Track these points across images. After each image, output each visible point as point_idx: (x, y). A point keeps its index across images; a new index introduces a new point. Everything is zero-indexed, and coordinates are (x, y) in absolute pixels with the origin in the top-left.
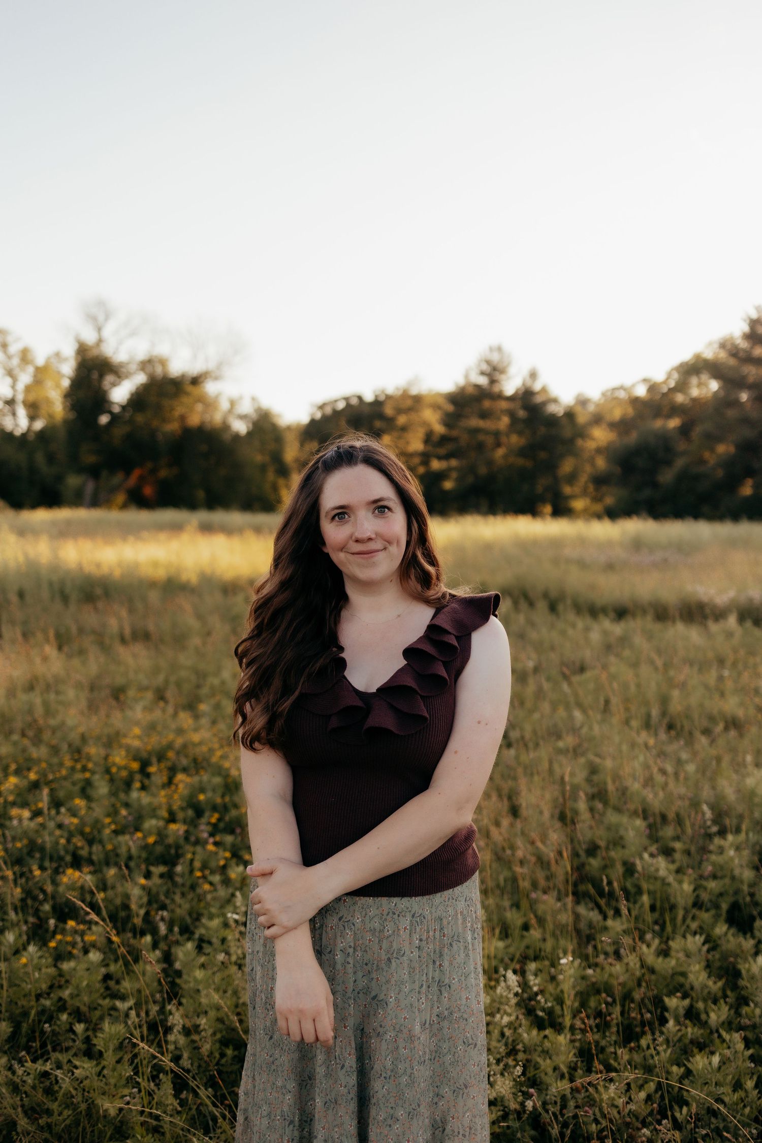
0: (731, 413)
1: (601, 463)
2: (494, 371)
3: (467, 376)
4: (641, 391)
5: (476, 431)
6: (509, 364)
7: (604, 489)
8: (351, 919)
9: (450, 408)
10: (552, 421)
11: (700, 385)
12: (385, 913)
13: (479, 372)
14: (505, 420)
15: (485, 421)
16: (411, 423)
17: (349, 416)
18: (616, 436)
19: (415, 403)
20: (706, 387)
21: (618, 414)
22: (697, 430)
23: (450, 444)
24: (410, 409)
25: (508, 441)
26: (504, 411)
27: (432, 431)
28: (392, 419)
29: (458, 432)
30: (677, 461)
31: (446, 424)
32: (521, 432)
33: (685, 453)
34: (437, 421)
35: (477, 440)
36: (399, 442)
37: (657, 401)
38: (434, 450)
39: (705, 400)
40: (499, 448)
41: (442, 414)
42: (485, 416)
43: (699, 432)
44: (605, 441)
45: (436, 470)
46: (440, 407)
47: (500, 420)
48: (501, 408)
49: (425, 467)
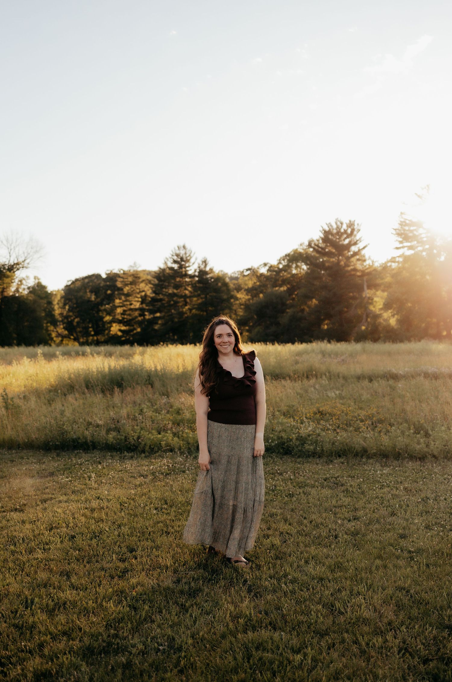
0: (316, 283)
1: (241, 313)
2: (182, 261)
4: (264, 271)
5: (174, 295)
6: (190, 257)
13: (172, 261)
14: (189, 289)
15: (177, 290)
16: (132, 291)
17: (90, 288)
18: (249, 297)
19: (134, 279)
20: (300, 269)
21: (250, 284)
22: (296, 293)
23: (156, 303)
24: (132, 283)
25: (191, 301)
26: (188, 284)
27: (146, 296)
28: (121, 289)
29: (161, 296)
30: (288, 310)
31: (154, 292)
32: (199, 296)
33: (292, 306)
34: (148, 290)
35: (173, 301)
36: (125, 303)
37: (274, 276)
38: (147, 308)
39: (300, 275)
40: (186, 305)
41: (152, 286)
42: (177, 287)
43: (298, 294)
44: (244, 300)
45: (149, 319)
46: (150, 282)
47: (186, 289)
48: (186, 281)
49: (142, 318)
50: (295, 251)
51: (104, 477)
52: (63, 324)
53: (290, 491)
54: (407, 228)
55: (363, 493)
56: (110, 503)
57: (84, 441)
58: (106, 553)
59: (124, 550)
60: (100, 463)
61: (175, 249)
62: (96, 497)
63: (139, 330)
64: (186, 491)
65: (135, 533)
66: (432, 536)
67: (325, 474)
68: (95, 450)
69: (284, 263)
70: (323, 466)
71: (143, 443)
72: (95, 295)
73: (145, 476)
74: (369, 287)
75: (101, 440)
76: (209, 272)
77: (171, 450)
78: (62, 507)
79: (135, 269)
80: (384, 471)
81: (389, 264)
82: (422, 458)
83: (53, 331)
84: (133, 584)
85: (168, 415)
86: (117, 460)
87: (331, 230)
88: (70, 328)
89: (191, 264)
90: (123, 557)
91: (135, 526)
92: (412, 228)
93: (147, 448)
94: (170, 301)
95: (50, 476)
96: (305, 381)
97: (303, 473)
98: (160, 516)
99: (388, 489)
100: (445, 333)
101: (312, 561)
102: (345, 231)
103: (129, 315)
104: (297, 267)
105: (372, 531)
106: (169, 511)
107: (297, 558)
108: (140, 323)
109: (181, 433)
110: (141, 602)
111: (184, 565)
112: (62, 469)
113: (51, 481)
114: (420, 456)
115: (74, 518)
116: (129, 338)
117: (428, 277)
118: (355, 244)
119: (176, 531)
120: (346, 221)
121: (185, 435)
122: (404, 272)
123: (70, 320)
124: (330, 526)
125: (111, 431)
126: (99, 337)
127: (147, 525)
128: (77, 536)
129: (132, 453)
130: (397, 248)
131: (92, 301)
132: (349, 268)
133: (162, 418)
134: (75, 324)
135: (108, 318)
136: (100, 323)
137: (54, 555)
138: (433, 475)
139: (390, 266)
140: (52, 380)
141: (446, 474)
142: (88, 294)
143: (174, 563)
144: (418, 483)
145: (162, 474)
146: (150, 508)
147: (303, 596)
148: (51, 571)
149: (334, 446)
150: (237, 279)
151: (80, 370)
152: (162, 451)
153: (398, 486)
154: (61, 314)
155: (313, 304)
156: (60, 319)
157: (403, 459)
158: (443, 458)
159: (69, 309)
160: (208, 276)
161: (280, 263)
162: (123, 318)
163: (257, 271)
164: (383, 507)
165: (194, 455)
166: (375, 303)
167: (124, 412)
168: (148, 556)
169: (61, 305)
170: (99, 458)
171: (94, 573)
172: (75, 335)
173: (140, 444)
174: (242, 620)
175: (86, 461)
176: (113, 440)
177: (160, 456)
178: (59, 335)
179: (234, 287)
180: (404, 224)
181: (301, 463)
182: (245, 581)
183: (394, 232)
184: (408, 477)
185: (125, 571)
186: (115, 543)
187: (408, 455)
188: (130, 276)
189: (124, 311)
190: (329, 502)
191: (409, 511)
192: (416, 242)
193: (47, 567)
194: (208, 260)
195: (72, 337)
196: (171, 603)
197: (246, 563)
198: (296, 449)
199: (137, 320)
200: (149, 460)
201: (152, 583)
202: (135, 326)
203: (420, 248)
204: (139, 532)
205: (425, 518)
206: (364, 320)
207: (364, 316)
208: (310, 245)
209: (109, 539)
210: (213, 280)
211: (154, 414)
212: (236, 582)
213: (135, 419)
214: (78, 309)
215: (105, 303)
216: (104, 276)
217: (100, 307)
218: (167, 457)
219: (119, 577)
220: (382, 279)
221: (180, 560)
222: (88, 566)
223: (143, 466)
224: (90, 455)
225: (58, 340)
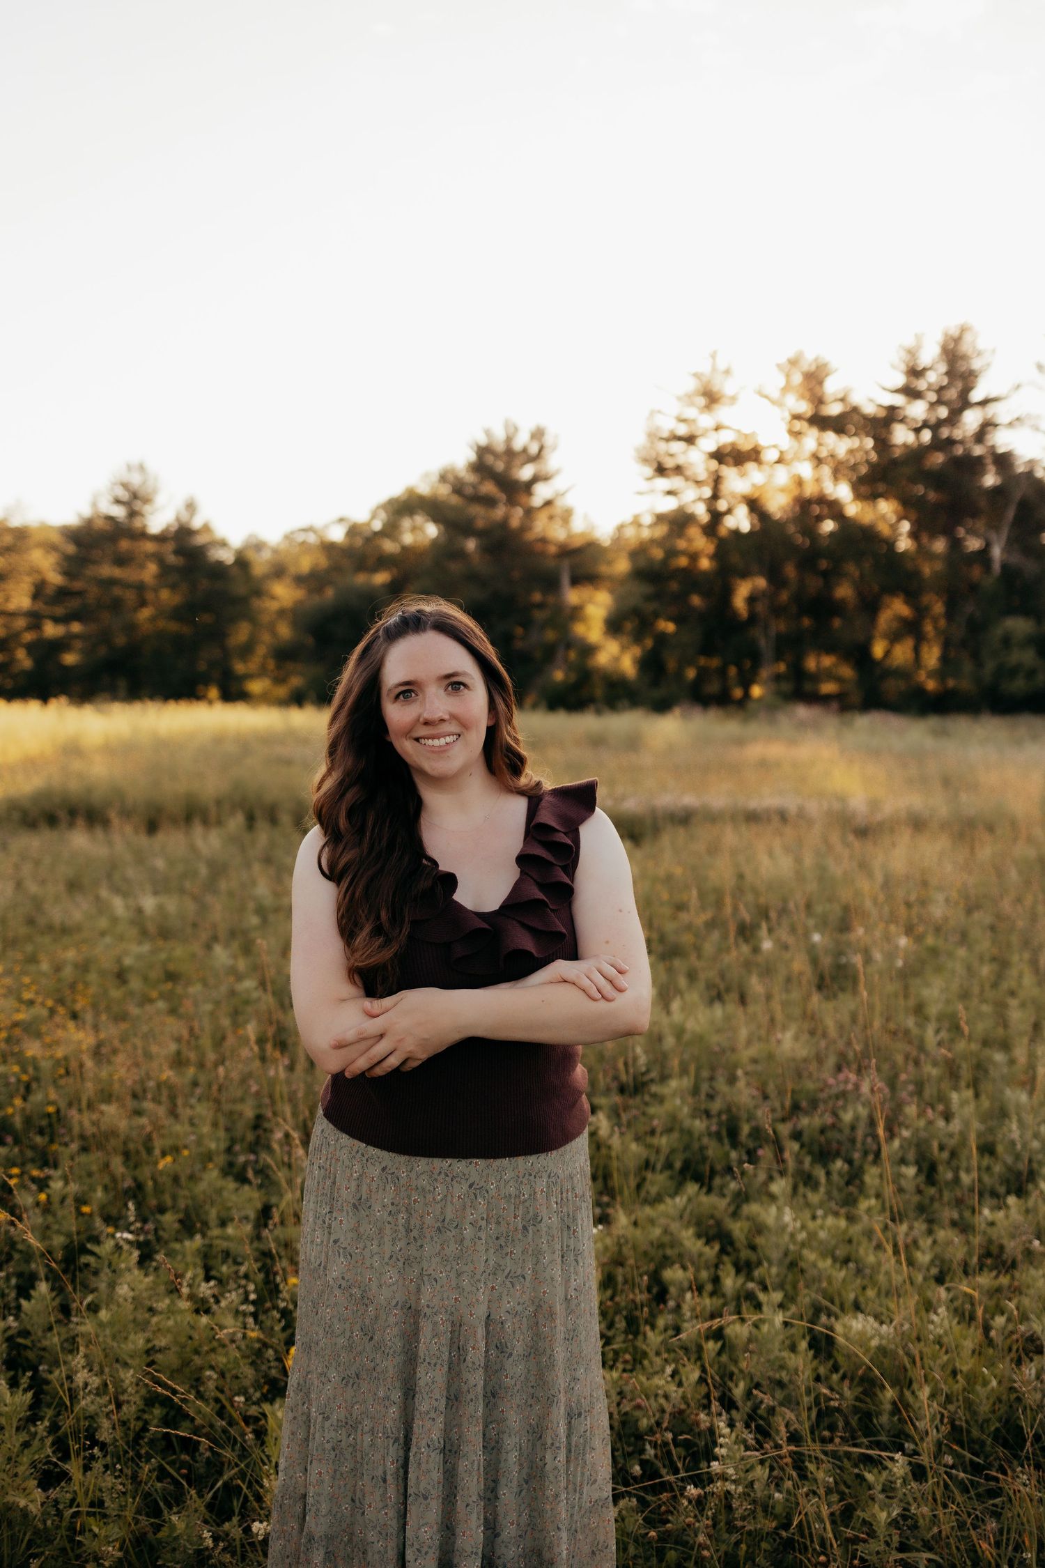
0: (455, 567)
1: (285, 631)
2: (135, 500)
3: (94, 505)
4: (337, 535)
5: (111, 582)
6: (155, 491)
7: (290, 666)
8: (485, 1185)
9: (71, 549)
10: (218, 571)
11: (414, 529)
12: (521, 1175)
13: (111, 499)
14: (152, 568)
15: (121, 568)
18: (303, 594)
19: (17, 540)
20: (422, 533)
21: (306, 564)
23: (69, 601)
24: (10, 549)
25: (156, 597)
26: (149, 556)
27: (44, 581)
29: (81, 584)
31: (67, 573)
32: (173, 586)
34: (51, 568)
35: (111, 596)
37: (359, 549)
38: (48, 609)
39: (421, 549)
40: (143, 607)
41: (59, 558)
42: (122, 560)
44: (288, 601)
45: (53, 638)
46: (54, 548)
47: (143, 569)
48: (143, 550)
49: (36, 633)
50: (411, 493)
54: (663, 447)
61: (119, 469)
69: (386, 518)
74: (576, 581)
76: (200, 531)
81: (624, 532)
87: (494, 444)
89: (156, 509)
92: (674, 448)
94: (103, 598)
100: (738, 694)
102: (525, 450)
103: (5, 626)
108: (30, 647)
117: (706, 563)
132: (530, 537)
160: (198, 540)
161: (374, 518)
163: (324, 536)
166: (585, 620)
179: (265, 569)
180: (655, 436)
183: (635, 455)
188: (8, 532)
192: (682, 481)
199: (22, 638)
202: (19, 654)
203: (689, 496)
206: (560, 656)
207: (561, 647)
208: (443, 478)
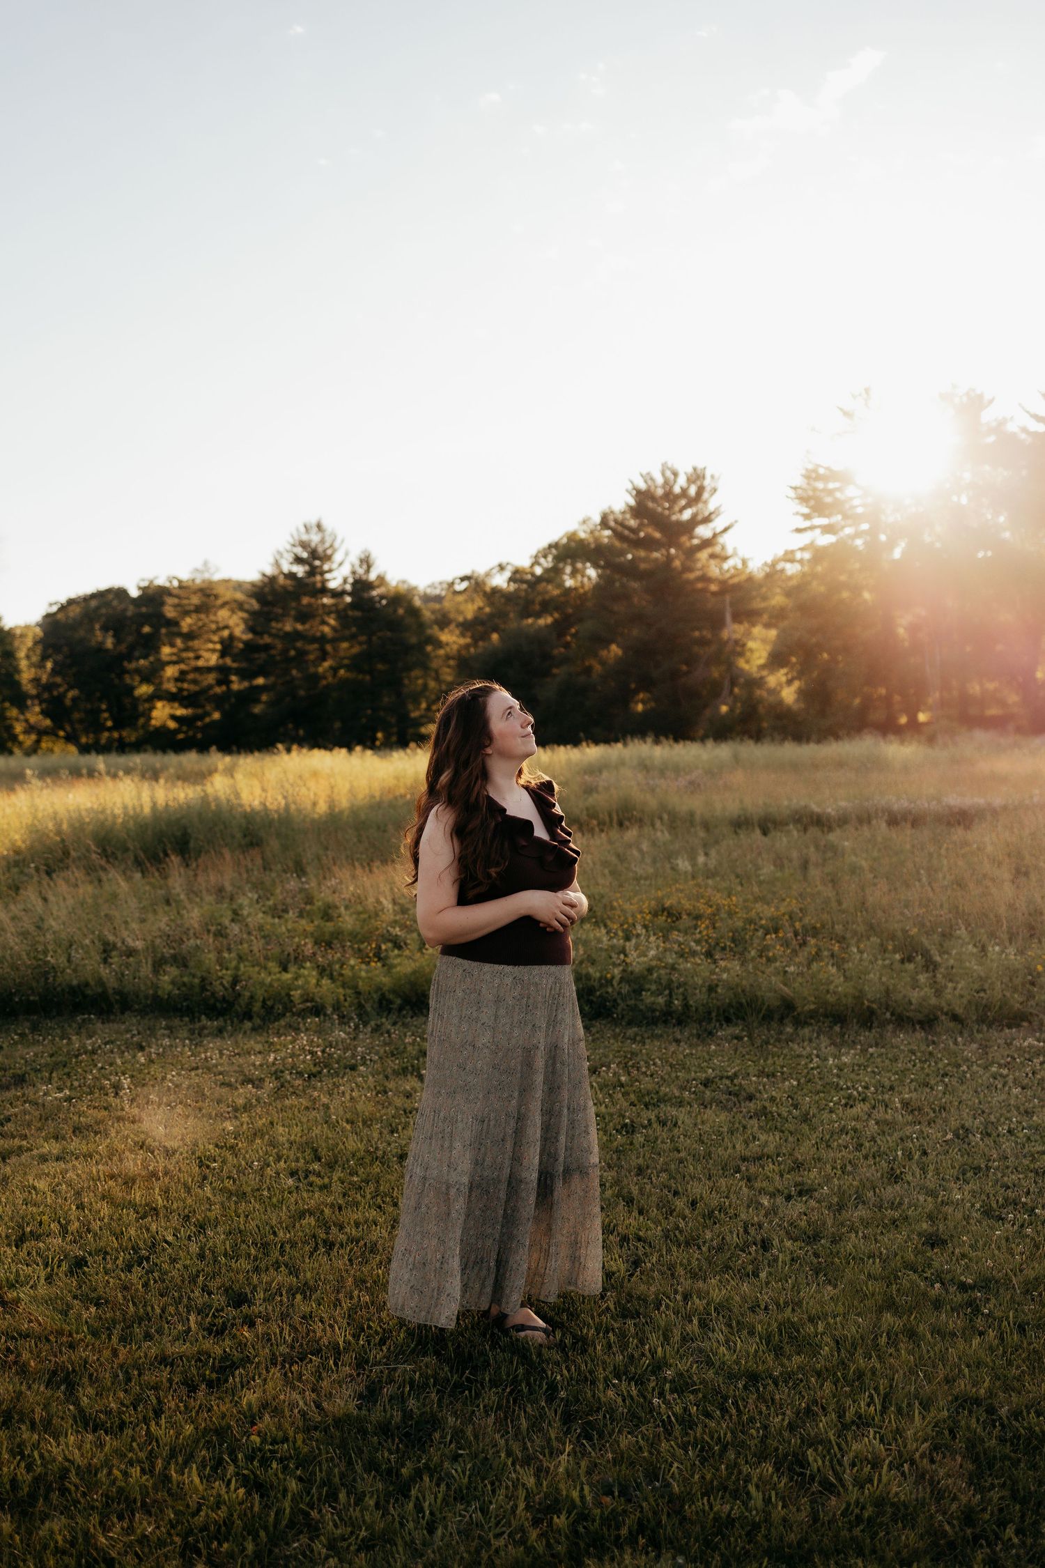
1: (449, 675)
2: (315, 558)
3: (277, 564)
4: (500, 581)
5: (297, 635)
6: (334, 548)
9: (255, 605)
13: (292, 558)
14: (332, 622)
15: (303, 623)
16: (200, 628)
17: (103, 619)
18: (468, 640)
19: (204, 599)
20: (583, 576)
21: (470, 611)
22: (573, 630)
23: (256, 656)
24: (198, 609)
25: (336, 649)
26: (328, 610)
27: (232, 637)
28: (174, 623)
29: (267, 639)
30: (555, 671)
31: (251, 629)
32: (352, 638)
33: (565, 660)
34: (238, 625)
35: (295, 649)
36: (184, 655)
37: (523, 594)
38: (235, 665)
39: (581, 591)
40: (324, 659)
41: (245, 615)
42: (303, 617)
43: (577, 632)
44: (455, 647)
45: (239, 692)
46: (240, 606)
47: (324, 623)
48: (324, 605)
49: (224, 688)
50: (572, 537)
51: (153, 1086)
52: (40, 704)
53: (624, 1117)
54: (820, 485)
55: (806, 1118)
56: (174, 1160)
57: (100, 990)
58: (171, 1309)
59: (219, 1299)
60: (142, 1048)
61: (298, 530)
62: (136, 1143)
63: (216, 716)
64: (364, 1122)
65: (244, 1246)
66: (1007, 1240)
67: (702, 1069)
68: (127, 1013)
69: (548, 563)
70: (691, 1046)
71: (247, 994)
72: (114, 636)
73: (257, 1083)
74: (737, 618)
75: (143, 988)
76: (376, 584)
77: (318, 1011)
78: (47, 1175)
79: (206, 576)
80: (845, 1059)
81: (779, 567)
82: (927, 1022)
83: (17, 720)
84: (250, 1405)
85: (303, 922)
86: (183, 1040)
87: (652, 488)
88: (57, 711)
89: (334, 566)
90: (216, 1321)
91: (242, 1227)
92: (831, 486)
93: (257, 1007)
94: (287, 651)
95: (16, 1084)
96: (614, 833)
97: (648, 1067)
98: (305, 1195)
99: (866, 1107)
100: (903, 720)
101: (717, 1319)
102: (684, 492)
103: (195, 682)
104: (574, 573)
105: (852, 1229)
106: (326, 1180)
107: (676, 1313)
108: (219, 702)
109: (337, 967)
110: (274, 1465)
111: (383, 1342)
112: (47, 1065)
113: (18, 1098)
114: (920, 1016)
115: (80, 1207)
116: (194, 736)
117: (867, 595)
118: (707, 520)
119: (352, 1240)
120: (684, 469)
121: (347, 972)
122: (815, 584)
123: (55, 693)
124: (743, 1216)
125: (166, 963)
126: (124, 734)
127: (274, 1222)
128: (89, 1258)
129: (221, 1019)
130: (799, 531)
131: (107, 651)
132: (691, 576)
133: (289, 931)
134: (68, 702)
135: (144, 690)
136: (127, 701)
137: (30, 1321)
138: (965, 1068)
139: (783, 571)
140: (17, 837)
141: (993, 1063)
142: (98, 633)
143: (354, 1336)
144: (932, 1088)
145: (300, 1074)
146: (278, 1174)
147: (716, 1436)
148: (23, 1370)
149: (713, 995)
150: (438, 599)
151: (84, 813)
152: (294, 1014)
153: (886, 1097)
154: (36, 681)
155: (612, 654)
156: (34, 692)
157: (883, 1025)
158: (977, 1021)
159: (53, 669)
160: (374, 593)
161: (536, 563)
162: (181, 690)
163: (484, 583)
164: (866, 1157)
165: (373, 1023)
166: (748, 654)
167: (194, 916)
168: (284, 1317)
169: (35, 659)
170: (139, 1033)
171: (140, 1375)
172: (68, 728)
173: (239, 995)
174: (563, 1517)
175: (106, 1044)
176: (170, 987)
177: (290, 1026)
178: (30, 729)
179: (433, 617)
180: (814, 475)
181: (638, 1038)
182: (553, 1388)
183: (792, 494)
184: (904, 1072)
185: (226, 1366)
186: (194, 1279)
187: (892, 1014)
188: (195, 593)
189: (182, 673)
190: (727, 1148)
191: (932, 1167)
192: (839, 517)
193: (12, 1357)
194: (373, 556)
195: (62, 733)
196: (359, 1468)
197: (544, 1330)
198: (622, 1005)
199: (212, 692)
200: (263, 1039)
201: (301, 1403)
202: (208, 708)
203: (848, 531)
204: (255, 1244)
205: (974, 1185)
206: (725, 692)
207: (727, 683)
208: (604, 523)
209: (177, 1266)
210: (384, 602)
211: (269, 919)
212: (525, 1390)
213: (221, 934)
214: (74, 670)
215: (137, 654)
216: (134, 593)
217: (126, 664)
218: (307, 1029)
219: (210, 1384)
220: (765, 598)
221: (369, 1327)
222: (123, 1352)
223: (249, 1053)
224: (116, 1026)
225: (29, 740)
